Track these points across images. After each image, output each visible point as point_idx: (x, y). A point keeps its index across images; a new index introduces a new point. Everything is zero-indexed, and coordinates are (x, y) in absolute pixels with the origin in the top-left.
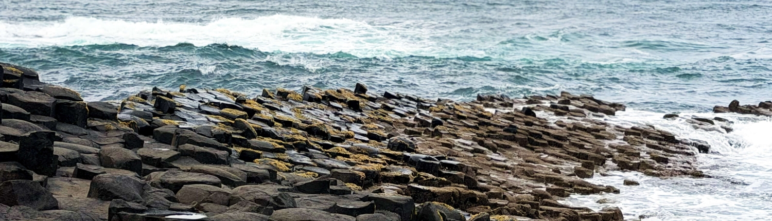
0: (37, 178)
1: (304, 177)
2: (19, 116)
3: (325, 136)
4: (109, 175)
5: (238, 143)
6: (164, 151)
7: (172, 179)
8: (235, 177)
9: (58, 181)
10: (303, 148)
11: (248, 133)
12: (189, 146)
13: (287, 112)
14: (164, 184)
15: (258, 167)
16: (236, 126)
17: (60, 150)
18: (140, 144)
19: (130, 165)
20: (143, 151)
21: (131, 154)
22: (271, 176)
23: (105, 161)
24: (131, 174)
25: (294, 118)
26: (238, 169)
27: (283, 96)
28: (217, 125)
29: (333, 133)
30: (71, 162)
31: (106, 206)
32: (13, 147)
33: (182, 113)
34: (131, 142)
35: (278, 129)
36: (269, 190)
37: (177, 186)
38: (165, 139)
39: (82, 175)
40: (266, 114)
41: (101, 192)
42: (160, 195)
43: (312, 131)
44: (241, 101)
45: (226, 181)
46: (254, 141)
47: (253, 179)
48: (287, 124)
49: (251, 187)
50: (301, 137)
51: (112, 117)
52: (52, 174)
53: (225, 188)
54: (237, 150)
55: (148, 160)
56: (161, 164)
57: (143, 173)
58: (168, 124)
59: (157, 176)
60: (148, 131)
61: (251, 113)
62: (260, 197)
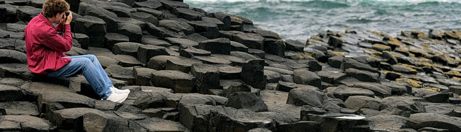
0: (254, 90)
1: (432, 91)
2: (241, 49)
3: (444, 63)
4: (300, 89)
5: (385, 68)
6: (336, 73)
7: (341, 92)
8: (384, 91)
9: (266, 92)
10: (429, 71)
11: (391, 61)
12: (352, 70)
13: (417, 46)
14: (336, 96)
15: (398, 84)
16: (384, 56)
17: (268, 72)
18: (320, 68)
19: (314, 82)
20: (322, 73)
21: (314, 75)
22: (408, 91)
23: (297, 80)
24: (314, 89)
25: (422, 51)
26: (385, 85)
27: (415, 35)
28: (371, 55)
29: (451, 61)
30: (275, 80)
31: (299, 110)
32: (238, 70)
33: (346, 47)
34: (314, 67)
35: (412, 58)
36: (407, 100)
37: (345, 97)
38: (336, 65)
39: (282, 88)
40: (404, 48)
41: (296, 101)
42: (334, 103)
43: (436, 59)
44: (386, 39)
45: (378, 93)
46: (395, 66)
47: (396, 92)
48: (418, 55)
49: (395, 98)
50: (428, 64)
51: (301, 50)
52: (263, 88)
53: (377, 99)
54: (384, 72)
55: (325, 79)
56: (334, 82)
57: (322, 88)
58: (337, 55)
59: (331, 90)
60: (325, 59)
61: (393, 47)
62: (401, 105)
